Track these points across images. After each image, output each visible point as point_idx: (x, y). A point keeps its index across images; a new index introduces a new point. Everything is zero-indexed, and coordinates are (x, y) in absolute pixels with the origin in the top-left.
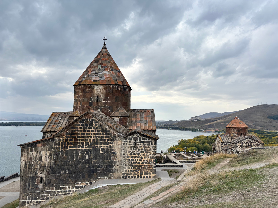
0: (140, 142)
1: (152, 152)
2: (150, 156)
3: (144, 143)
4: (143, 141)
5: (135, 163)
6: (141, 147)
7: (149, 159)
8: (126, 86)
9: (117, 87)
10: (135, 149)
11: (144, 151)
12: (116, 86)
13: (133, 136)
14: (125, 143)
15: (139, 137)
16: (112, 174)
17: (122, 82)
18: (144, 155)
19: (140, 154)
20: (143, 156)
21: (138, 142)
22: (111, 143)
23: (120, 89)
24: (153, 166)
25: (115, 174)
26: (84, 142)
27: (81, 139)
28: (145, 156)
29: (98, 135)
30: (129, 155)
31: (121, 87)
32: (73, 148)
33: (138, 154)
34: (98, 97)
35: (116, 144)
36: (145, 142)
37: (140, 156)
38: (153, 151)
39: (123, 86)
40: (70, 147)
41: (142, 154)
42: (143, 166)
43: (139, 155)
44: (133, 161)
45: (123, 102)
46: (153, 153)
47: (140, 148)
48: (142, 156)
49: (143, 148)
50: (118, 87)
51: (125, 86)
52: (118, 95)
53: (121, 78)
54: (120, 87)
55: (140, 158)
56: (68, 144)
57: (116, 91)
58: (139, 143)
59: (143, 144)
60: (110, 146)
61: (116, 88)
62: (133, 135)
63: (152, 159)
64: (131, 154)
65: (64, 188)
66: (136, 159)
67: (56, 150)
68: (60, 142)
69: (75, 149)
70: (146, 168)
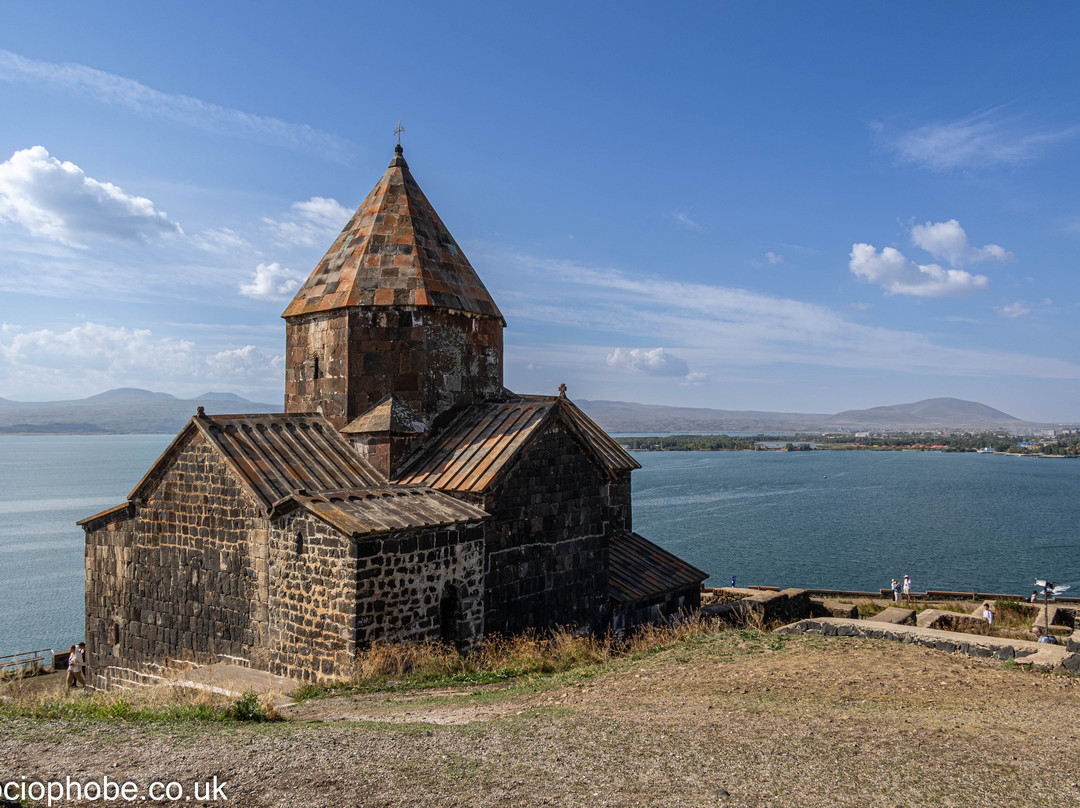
0: (312, 542)
1: (345, 585)
2: (341, 599)
3: (323, 547)
4: (319, 536)
5: (300, 620)
6: (315, 561)
7: (337, 612)
8: (413, 306)
9: (370, 314)
10: (300, 568)
11: (323, 578)
12: (364, 314)
13: (294, 515)
14: (275, 540)
15: (310, 520)
16: (246, 647)
17: (398, 292)
18: (322, 594)
19: (313, 586)
20: (320, 599)
21: (306, 542)
22: (243, 538)
23: (383, 323)
24: (347, 645)
25: (253, 655)
26: (188, 524)
27: (181, 513)
28: (325, 598)
29: (215, 505)
30: (285, 590)
31: (388, 316)
32: (167, 545)
33: (308, 588)
34: (317, 360)
35: (255, 542)
36: (326, 542)
37: (313, 595)
38: (346, 581)
39: (399, 310)
40: (164, 540)
41: (319, 588)
42: (319, 635)
43: (310, 594)
44: (295, 613)
45: (402, 372)
46: (346, 590)
47: (312, 566)
48: (316, 596)
49: (319, 564)
50: (375, 317)
51: (408, 309)
52: (373, 348)
53: (404, 275)
54: (384, 315)
55: (312, 604)
56: (160, 528)
57: (366, 331)
58: (310, 546)
59: (319, 549)
60: (241, 545)
61: (366, 319)
62: (293, 512)
63: (345, 615)
64: (289, 587)
65: (154, 670)
66: (301, 606)
67: (139, 545)
68: (145, 521)
69: (171, 546)
70: (326, 647)
